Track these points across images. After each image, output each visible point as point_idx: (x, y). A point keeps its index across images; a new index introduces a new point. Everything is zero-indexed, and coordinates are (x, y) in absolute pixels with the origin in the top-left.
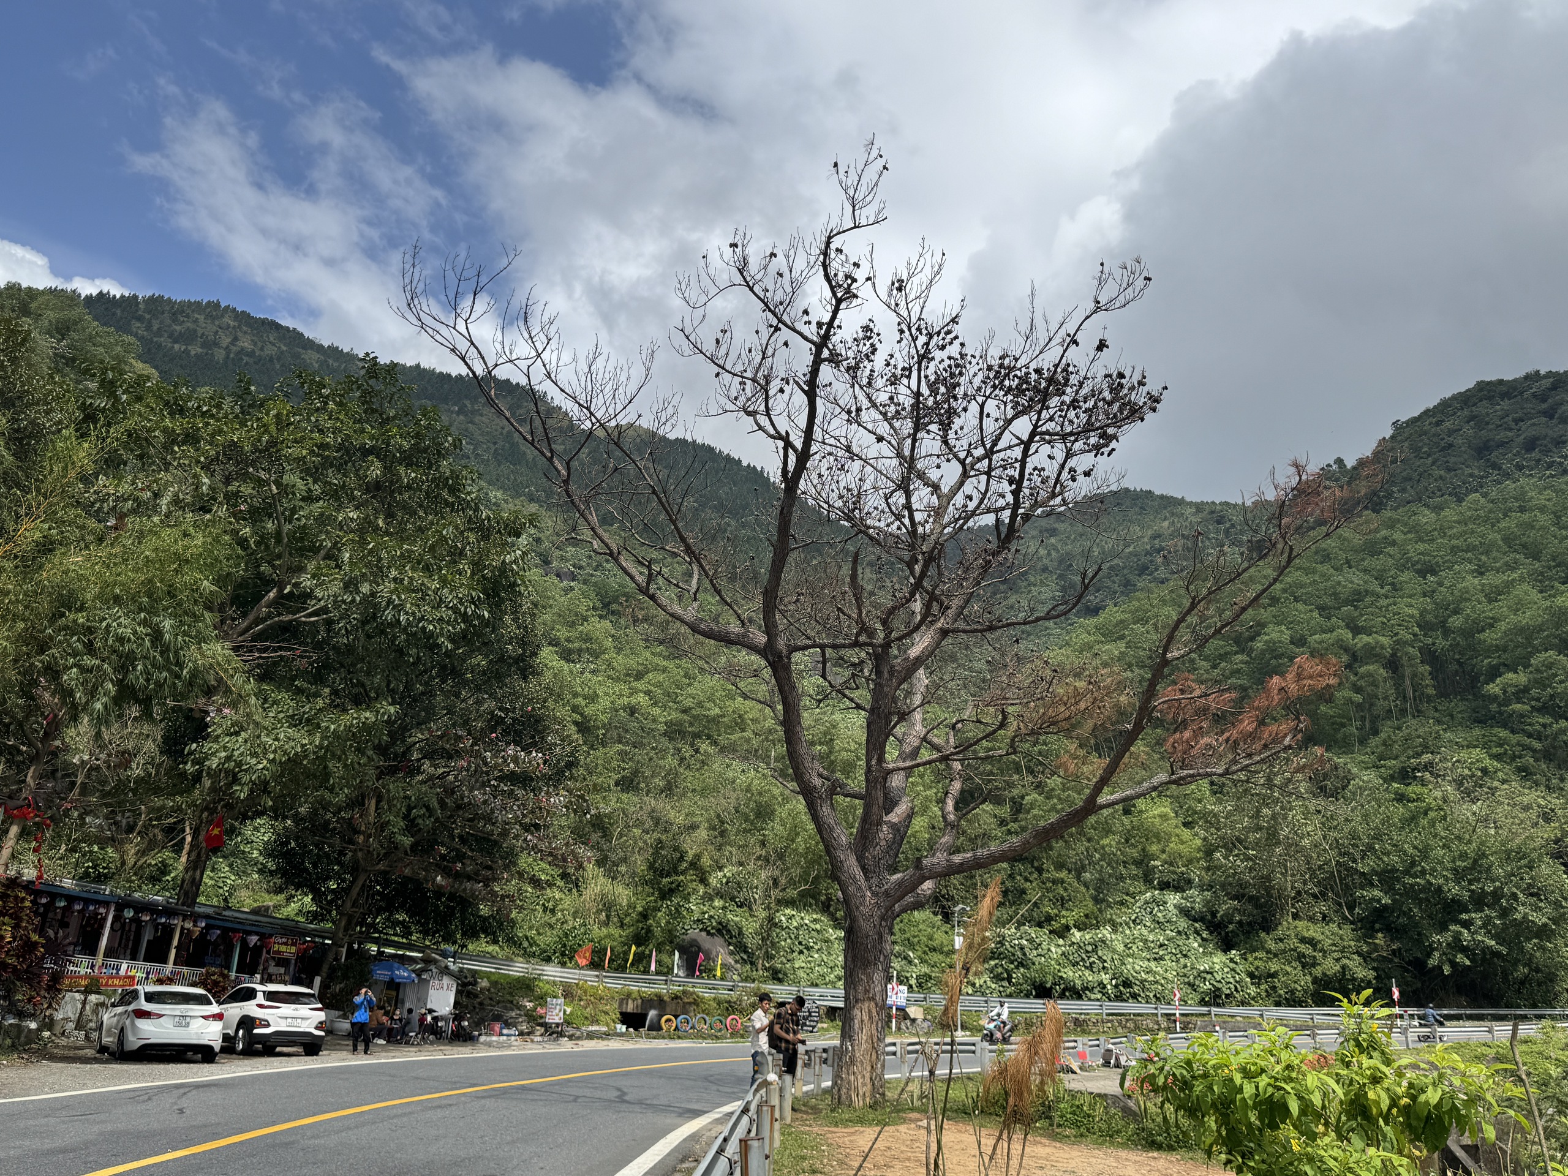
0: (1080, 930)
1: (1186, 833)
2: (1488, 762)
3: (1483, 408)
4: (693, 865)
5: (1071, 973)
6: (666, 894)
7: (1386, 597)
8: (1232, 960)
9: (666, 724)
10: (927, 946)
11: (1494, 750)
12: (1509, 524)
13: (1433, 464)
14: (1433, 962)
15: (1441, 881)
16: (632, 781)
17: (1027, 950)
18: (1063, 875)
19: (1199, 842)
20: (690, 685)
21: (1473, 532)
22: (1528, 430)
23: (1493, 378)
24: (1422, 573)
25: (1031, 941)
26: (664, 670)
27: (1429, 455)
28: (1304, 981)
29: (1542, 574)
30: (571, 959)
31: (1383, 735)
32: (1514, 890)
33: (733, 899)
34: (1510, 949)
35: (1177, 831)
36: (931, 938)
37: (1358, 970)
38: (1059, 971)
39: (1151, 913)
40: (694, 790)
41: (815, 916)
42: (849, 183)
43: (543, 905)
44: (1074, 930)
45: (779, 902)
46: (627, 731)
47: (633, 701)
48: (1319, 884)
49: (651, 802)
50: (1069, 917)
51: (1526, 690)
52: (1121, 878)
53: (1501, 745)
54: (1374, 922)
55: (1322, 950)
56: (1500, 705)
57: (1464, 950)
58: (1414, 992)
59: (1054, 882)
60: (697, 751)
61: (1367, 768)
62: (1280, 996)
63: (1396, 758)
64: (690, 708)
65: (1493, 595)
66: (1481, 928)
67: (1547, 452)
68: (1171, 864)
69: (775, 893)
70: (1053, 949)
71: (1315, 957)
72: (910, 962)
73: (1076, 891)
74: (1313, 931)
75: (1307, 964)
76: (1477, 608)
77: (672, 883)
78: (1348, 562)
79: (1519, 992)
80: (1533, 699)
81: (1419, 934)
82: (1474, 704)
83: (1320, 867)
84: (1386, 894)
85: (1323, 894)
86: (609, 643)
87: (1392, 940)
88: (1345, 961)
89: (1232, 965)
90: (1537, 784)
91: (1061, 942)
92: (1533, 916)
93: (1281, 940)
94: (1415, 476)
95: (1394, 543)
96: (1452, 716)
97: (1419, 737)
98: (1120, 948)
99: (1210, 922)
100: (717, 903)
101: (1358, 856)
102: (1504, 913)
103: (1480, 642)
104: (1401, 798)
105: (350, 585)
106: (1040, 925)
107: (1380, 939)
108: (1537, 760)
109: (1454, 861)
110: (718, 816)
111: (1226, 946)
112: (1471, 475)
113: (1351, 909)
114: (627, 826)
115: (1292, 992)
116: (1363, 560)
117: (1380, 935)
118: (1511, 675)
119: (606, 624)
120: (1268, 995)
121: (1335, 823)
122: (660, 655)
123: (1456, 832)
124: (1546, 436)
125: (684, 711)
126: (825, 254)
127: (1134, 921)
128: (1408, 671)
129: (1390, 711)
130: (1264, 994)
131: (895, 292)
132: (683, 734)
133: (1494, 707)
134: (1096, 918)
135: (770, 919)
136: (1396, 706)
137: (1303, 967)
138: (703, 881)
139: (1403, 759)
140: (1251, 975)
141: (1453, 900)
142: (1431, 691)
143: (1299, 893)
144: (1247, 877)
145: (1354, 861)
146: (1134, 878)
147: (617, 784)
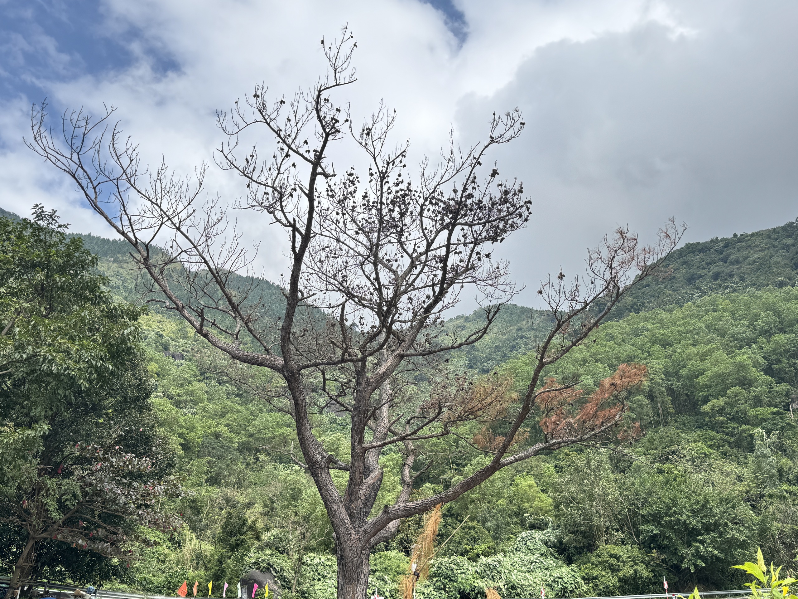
0: (485, 556)
1: (544, 496)
2: (706, 450)
3: (689, 257)
4: (251, 528)
5: (480, 583)
6: (234, 548)
7: (645, 359)
8: (572, 570)
9: (238, 443)
10: (396, 571)
11: (709, 443)
12: (709, 317)
13: (665, 287)
14: (684, 566)
15: (685, 518)
16: (217, 479)
17: (455, 571)
18: (474, 523)
19: (550, 500)
20: (254, 420)
21: (689, 323)
22: (714, 269)
23: (695, 242)
24: (664, 346)
25: (458, 565)
26: (239, 411)
27: (663, 283)
28: (612, 581)
29: (727, 345)
30: (174, 591)
31: (649, 436)
32: (726, 521)
33: (277, 548)
34: (726, 555)
35: (539, 495)
36: (398, 567)
37: (644, 572)
38: (474, 582)
39: (525, 544)
40: (256, 484)
41: (328, 557)
42: (332, 55)
43: (158, 558)
44: (481, 557)
45: (306, 549)
46: (213, 448)
47: (217, 430)
48: (619, 522)
49: (228, 491)
50: (480, 548)
51: (723, 409)
52: (508, 524)
53: (712, 440)
54: (650, 544)
55: (623, 562)
56: (710, 417)
57: (702, 558)
58: (675, 583)
59: (470, 528)
60: (257, 459)
61: (641, 455)
62: (600, 590)
63: (656, 449)
64: (254, 434)
65: (703, 357)
66: (710, 544)
67: (725, 280)
68: (536, 514)
69: (304, 544)
70: (470, 569)
71: (619, 566)
72: (386, 582)
73: (482, 533)
74: (617, 550)
75: (614, 570)
76: (695, 364)
77: (238, 540)
78: (623, 340)
79: (731, 581)
80: (727, 414)
81: (676, 549)
82: (696, 418)
83: (619, 513)
84: (656, 527)
85: (622, 529)
86: (204, 396)
87: (661, 554)
88: (636, 567)
89: (573, 573)
90: (732, 461)
91: (474, 564)
92: (737, 536)
93: (599, 557)
94: (656, 294)
95: (647, 330)
96: (684, 425)
97: (668, 436)
98: (509, 566)
99: (559, 548)
100: (268, 552)
101: (640, 506)
102: (721, 535)
103: (698, 383)
104: (660, 471)
105: (20, 348)
106: (462, 555)
107: (655, 553)
108: (731, 448)
109: (692, 506)
110: (270, 499)
111: (569, 561)
112: (686, 293)
113: (638, 536)
114: (213, 507)
115: (607, 587)
116: (631, 339)
117: (654, 551)
118: (715, 400)
119: (202, 384)
120: (594, 590)
121: (626, 486)
122: (236, 402)
123: (693, 489)
124: (724, 272)
125: (251, 436)
126: (317, 102)
127: (516, 549)
128: (659, 400)
129: (651, 422)
130: (591, 589)
131: (365, 136)
132: (249, 449)
133: (707, 419)
134: (494, 549)
135: (300, 560)
136: (654, 420)
137: (612, 572)
138: (258, 538)
139: (660, 449)
140: (583, 578)
141: (693, 528)
142: (672, 411)
143: (607, 528)
144: (579, 520)
145: (638, 508)
146: (515, 523)
147: (206, 482)
